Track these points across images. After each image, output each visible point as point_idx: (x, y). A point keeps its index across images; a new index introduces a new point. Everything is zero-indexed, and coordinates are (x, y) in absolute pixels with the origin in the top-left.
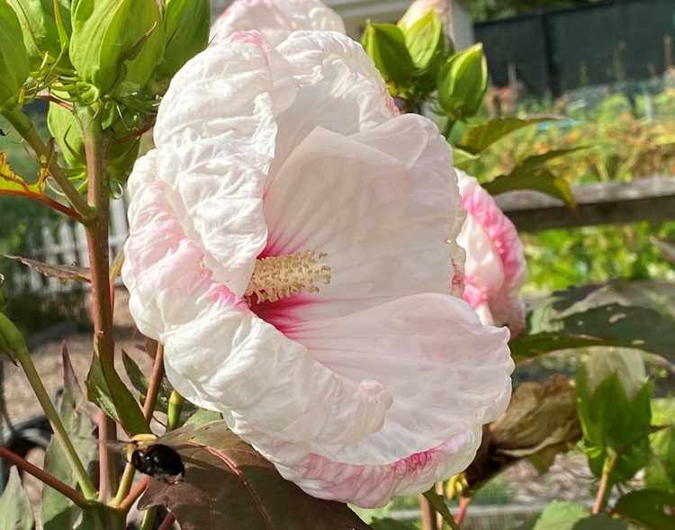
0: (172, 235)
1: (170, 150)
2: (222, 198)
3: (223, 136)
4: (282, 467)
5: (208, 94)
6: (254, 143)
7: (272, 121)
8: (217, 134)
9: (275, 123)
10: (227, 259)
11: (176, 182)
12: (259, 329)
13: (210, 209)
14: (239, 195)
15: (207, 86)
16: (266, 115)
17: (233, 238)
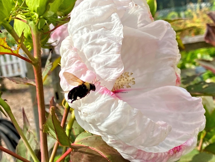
0: (83, 69)
1: (78, 36)
2: (103, 54)
3: (100, 30)
4: (123, 154)
5: (93, 14)
6: (113, 32)
7: (120, 24)
8: (97, 30)
9: (121, 25)
10: (106, 78)
11: (82, 48)
12: (122, 104)
13: (98, 59)
14: (110, 53)
15: (91, 11)
16: (117, 21)
17: (109, 70)
